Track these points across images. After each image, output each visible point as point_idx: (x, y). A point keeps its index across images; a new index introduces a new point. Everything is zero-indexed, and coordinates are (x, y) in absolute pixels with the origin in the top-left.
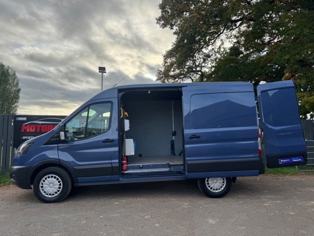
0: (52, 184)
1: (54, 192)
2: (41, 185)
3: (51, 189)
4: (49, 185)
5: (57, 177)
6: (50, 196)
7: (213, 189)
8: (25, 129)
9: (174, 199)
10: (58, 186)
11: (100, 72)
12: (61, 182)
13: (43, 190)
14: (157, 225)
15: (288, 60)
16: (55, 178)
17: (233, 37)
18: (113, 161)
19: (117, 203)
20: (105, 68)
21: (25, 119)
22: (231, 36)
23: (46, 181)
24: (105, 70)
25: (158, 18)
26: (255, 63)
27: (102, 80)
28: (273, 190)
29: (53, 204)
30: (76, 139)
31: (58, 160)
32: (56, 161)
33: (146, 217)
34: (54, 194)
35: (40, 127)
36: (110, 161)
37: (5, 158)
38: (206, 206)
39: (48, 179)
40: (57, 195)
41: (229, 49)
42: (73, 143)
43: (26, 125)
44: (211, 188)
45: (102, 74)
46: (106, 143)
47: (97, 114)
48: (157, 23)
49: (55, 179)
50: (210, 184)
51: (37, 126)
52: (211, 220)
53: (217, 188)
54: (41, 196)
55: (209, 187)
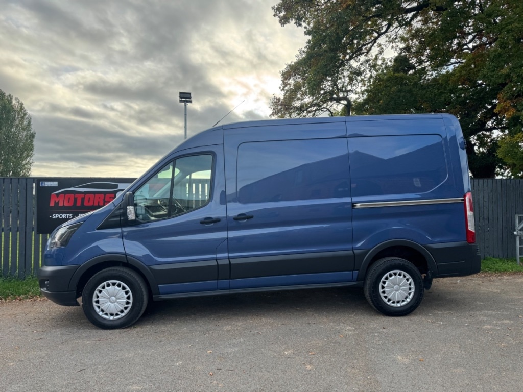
0: (115, 296)
1: (119, 310)
2: (95, 299)
3: (112, 305)
4: (109, 298)
5: (122, 284)
6: (112, 318)
7: (392, 301)
8: (57, 202)
9: (325, 320)
10: (125, 300)
11: (181, 101)
12: (130, 293)
13: (99, 307)
14: (309, 367)
15: (506, 76)
16: (119, 286)
17: (399, 39)
18: (219, 255)
19: (229, 328)
20: (190, 94)
21: (55, 184)
22: (396, 38)
23: (104, 291)
24: (190, 98)
25: (276, 7)
26: (438, 84)
27: (186, 115)
28: (492, 302)
29: (117, 331)
30: (153, 218)
31: (124, 256)
32: (121, 257)
33: (286, 352)
34: (119, 313)
35: (82, 198)
36: (214, 256)
37: (24, 252)
38: (385, 330)
39: (107, 288)
40: (123, 315)
41: (390, 61)
42: (147, 226)
43: (58, 195)
44: (389, 300)
45: (186, 106)
46: (206, 225)
47: (181, 174)
48: (275, 15)
49: (120, 288)
50: (386, 292)
51: (76, 196)
52: (401, 356)
53: (399, 300)
54: (96, 317)
55: (386, 297)
